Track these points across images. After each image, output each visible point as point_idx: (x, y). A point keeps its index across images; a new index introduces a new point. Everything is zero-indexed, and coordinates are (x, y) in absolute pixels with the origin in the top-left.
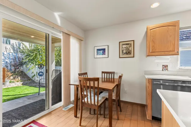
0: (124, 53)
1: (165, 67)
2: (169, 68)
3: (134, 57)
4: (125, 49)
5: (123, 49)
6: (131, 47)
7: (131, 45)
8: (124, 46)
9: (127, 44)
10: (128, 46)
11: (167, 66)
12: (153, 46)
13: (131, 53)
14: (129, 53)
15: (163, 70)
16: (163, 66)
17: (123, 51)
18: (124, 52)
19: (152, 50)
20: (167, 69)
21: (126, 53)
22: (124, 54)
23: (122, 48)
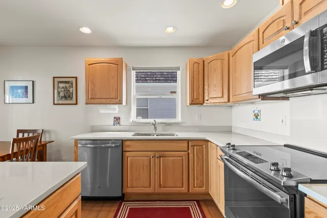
0: (62, 97)
1: (117, 120)
2: (122, 121)
3: (76, 104)
4: (63, 89)
5: (60, 90)
6: (72, 87)
7: (72, 84)
8: (61, 85)
9: (66, 82)
10: (67, 85)
11: (119, 118)
12: (92, 90)
13: (72, 98)
14: (69, 96)
15: (114, 125)
16: (115, 118)
17: (59, 93)
18: (62, 94)
19: (92, 95)
20: (119, 123)
21: (65, 97)
22: (60, 97)
23: (58, 87)
